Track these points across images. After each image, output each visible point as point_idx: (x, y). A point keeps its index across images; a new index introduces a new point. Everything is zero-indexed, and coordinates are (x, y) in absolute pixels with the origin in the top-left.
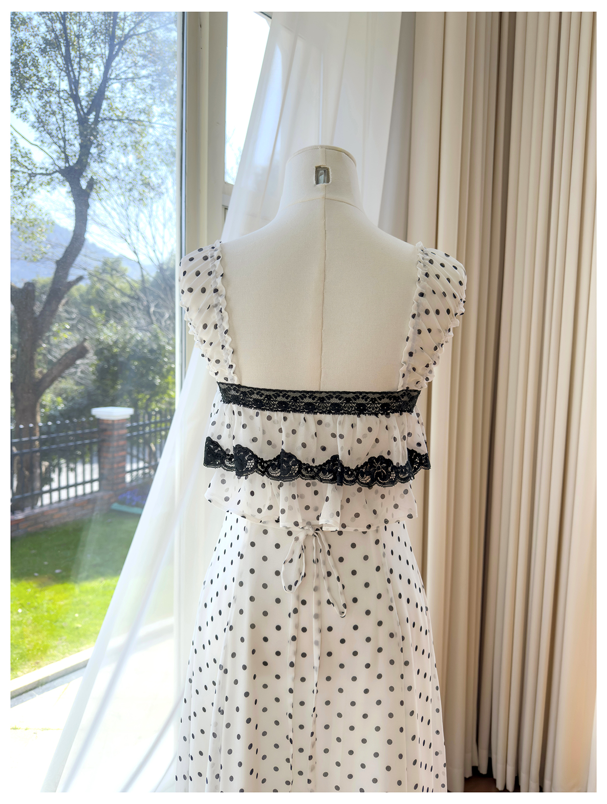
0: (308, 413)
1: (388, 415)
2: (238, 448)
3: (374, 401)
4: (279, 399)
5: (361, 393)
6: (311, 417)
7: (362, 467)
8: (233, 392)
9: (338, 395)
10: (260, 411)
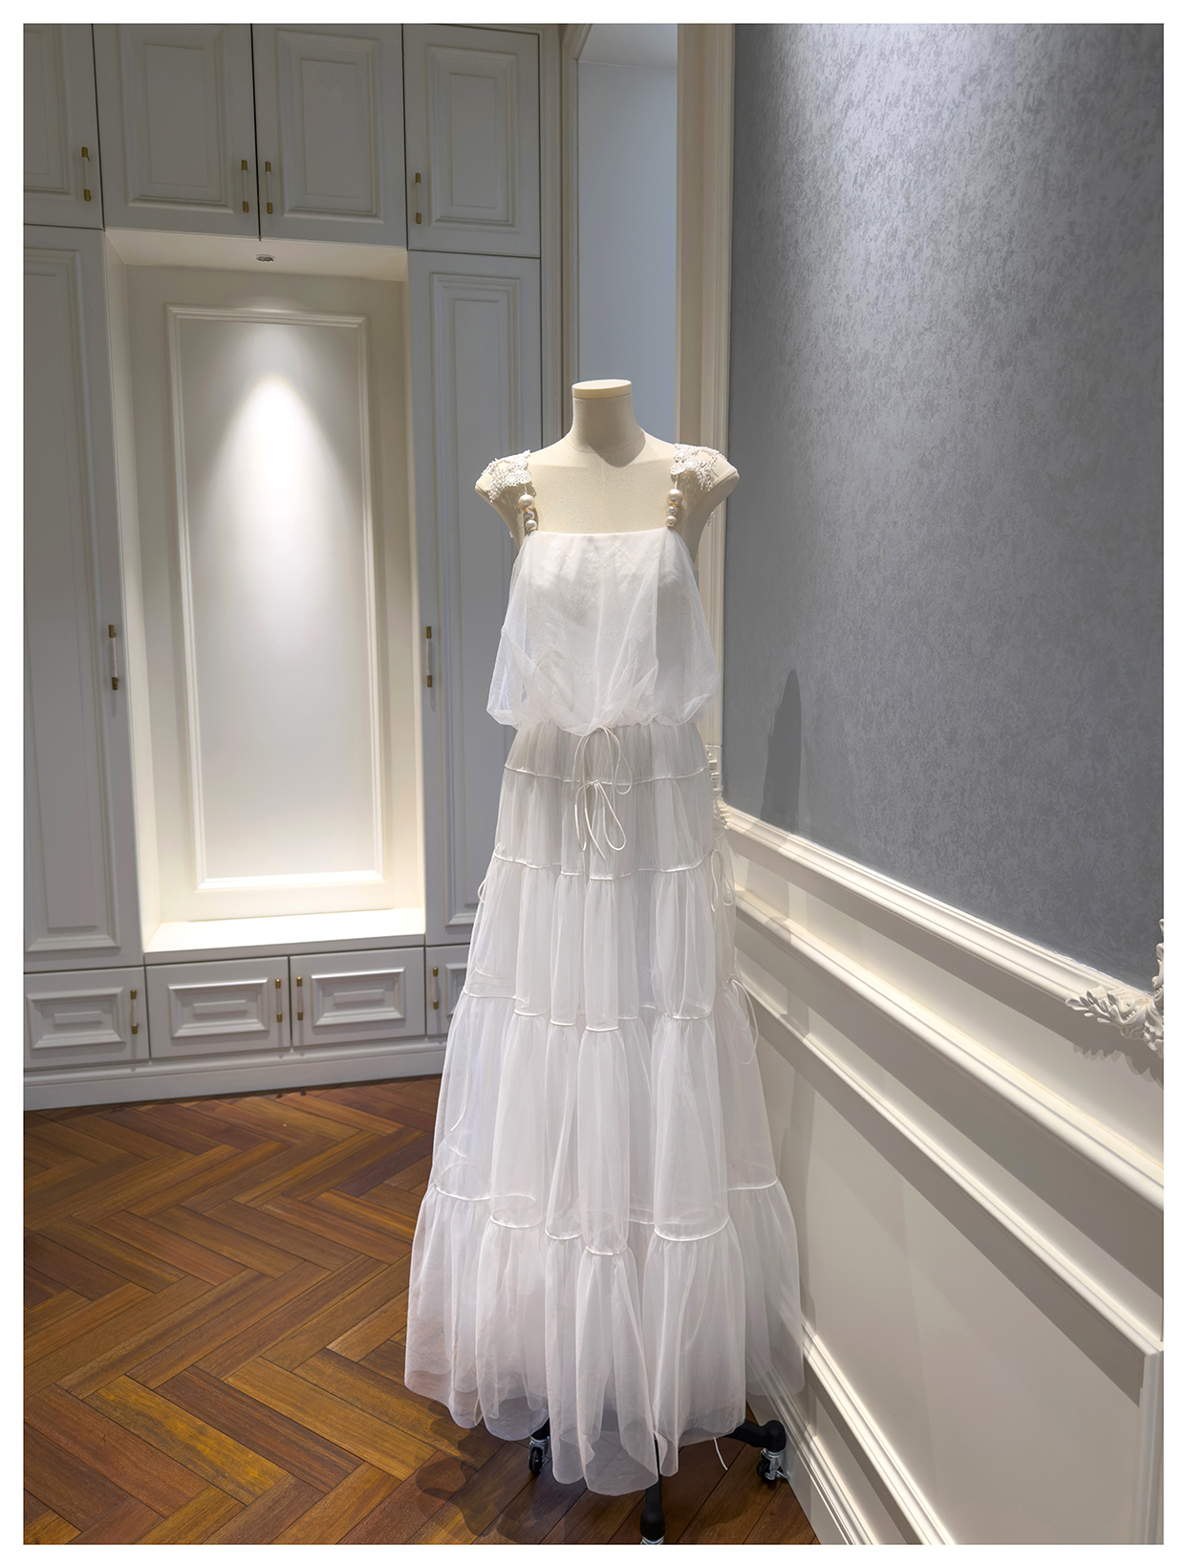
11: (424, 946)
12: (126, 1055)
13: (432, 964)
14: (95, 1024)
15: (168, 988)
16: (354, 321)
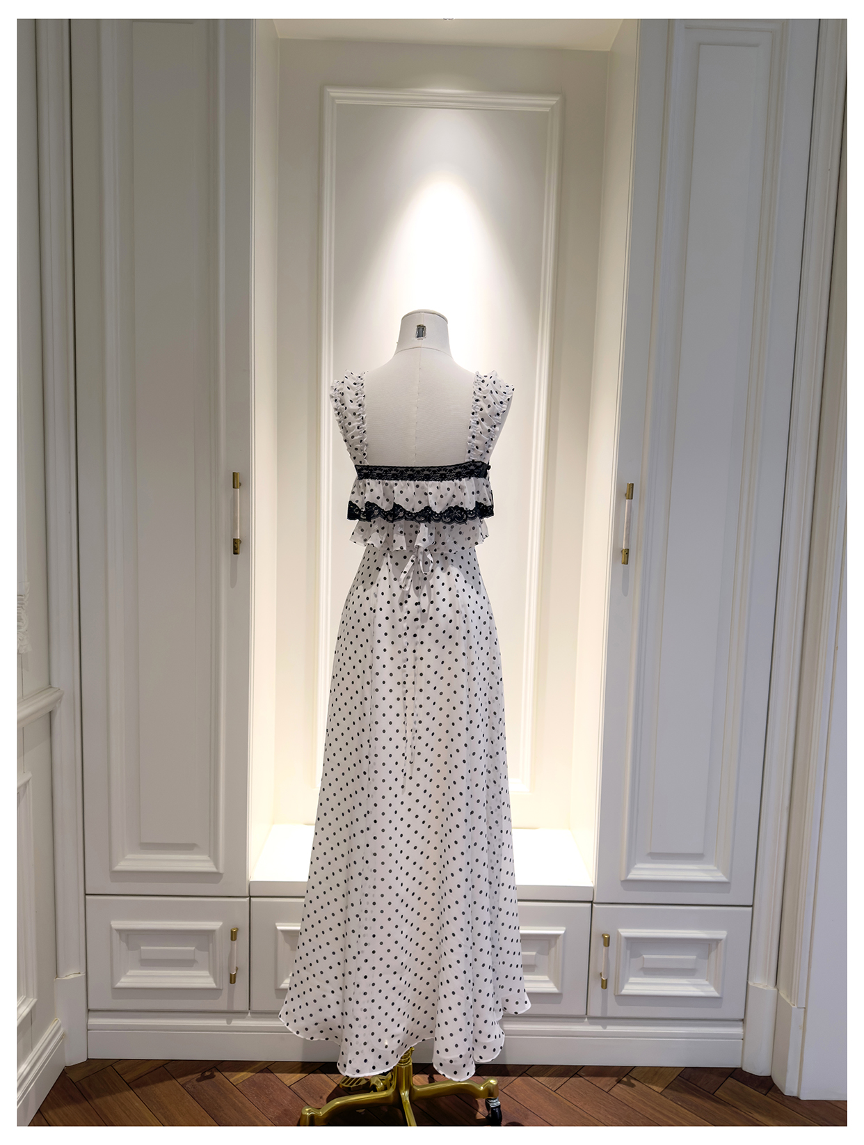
0: (410, 480)
1: (460, 480)
2: (368, 504)
3: (451, 471)
4: (393, 472)
5: (442, 467)
6: (412, 482)
7: (444, 513)
8: (365, 471)
9: (428, 469)
10: (381, 481)
11: (592, 902)
12: (221, 1004)
13: (600, 926)
14: (187, 963)
15: (276, 928)
16: (546, 103)
